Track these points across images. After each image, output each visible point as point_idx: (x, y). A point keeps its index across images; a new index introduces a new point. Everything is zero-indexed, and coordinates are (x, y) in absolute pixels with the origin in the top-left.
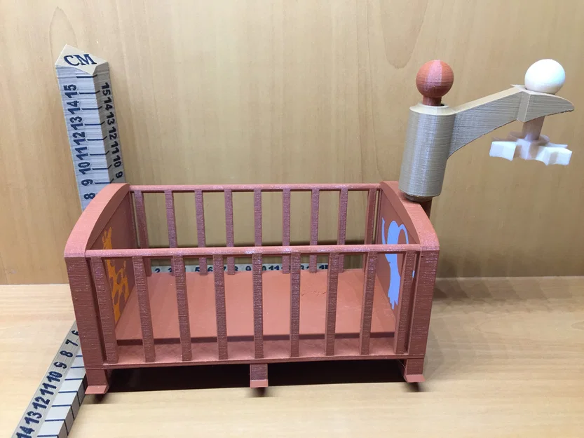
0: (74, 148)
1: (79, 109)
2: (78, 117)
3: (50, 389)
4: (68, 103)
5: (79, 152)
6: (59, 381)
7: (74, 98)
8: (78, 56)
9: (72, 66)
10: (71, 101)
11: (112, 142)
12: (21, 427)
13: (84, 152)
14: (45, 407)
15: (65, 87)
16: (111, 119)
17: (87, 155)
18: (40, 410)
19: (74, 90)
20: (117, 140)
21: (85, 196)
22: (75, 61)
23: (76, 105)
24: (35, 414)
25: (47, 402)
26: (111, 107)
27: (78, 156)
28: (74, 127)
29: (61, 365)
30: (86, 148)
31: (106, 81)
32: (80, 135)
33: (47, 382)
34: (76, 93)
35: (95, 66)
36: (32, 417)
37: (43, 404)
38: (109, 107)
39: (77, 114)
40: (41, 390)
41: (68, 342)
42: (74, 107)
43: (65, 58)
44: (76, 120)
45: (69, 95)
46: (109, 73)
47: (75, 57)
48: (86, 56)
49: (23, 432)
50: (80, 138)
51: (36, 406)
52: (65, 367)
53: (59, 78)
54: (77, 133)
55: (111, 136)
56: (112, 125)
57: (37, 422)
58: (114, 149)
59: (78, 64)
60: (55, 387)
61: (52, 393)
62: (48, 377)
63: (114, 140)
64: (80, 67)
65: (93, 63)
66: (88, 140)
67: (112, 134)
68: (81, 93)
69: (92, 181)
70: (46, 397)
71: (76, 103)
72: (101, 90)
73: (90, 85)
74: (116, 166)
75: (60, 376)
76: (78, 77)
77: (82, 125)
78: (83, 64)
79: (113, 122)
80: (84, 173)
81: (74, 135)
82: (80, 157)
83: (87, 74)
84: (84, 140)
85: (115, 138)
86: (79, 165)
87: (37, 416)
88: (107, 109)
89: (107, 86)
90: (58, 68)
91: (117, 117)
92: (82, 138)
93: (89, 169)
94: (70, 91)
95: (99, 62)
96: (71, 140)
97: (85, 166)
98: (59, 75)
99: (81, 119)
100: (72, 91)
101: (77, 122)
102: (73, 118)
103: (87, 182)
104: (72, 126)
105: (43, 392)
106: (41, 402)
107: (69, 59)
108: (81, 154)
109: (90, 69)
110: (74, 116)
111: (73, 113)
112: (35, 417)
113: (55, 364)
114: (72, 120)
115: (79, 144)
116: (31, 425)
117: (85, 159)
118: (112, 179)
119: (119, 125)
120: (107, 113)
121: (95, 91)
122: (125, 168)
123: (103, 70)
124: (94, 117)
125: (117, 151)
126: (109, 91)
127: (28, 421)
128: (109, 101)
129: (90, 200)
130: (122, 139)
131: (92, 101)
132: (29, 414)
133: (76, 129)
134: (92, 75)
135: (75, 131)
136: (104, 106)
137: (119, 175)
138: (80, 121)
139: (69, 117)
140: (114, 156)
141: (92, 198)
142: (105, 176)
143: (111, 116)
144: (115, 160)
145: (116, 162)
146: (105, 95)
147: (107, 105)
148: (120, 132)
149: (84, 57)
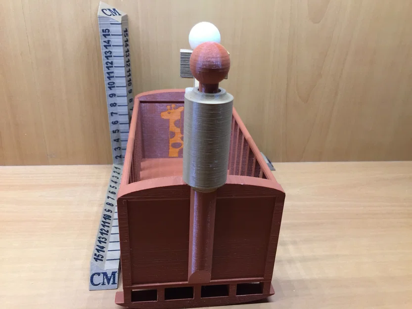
0: (106, 72)
1: (110, 46)
2: (110, 51)
3: (107, 224)
4: (105, 42)
5: (109, 75)
6: (110, 220)
7: (108, 38)
8: (109, 10)
9: (108, 16)
10: (106, 40)
11: (128, 69)
12: (97, 245)
13: (112, 75)
14: (107, 234)
15: (103, 30)
16: (127, 53)
17: (113, 77)
18: (104, 236)
19: (108, 32)
20: (130, 68)
21: (111, 105)
22: (108, 13)
23: (108, 43)
24: (103, 238)
25: (108, 231)
26: (128, 45)
27: (108, 77)
28: (107, 57)
29: (109, 211)
30: (113, 72)
31: (126, 27)
32: (110, 63)
33: (104, 220)
34: (109, 35)
35: (120, 17)
36: (101, 240)
37: (105, 232)
38: (127, 45)
39: (110, 49)
40: (102, 225)
41: (108, 197)
42: (108, 44)
43: (102, 10)
44: (108, 53)
45: (105, 36)
46: (127, 22)
47: (108, 10)
48: (114, 9)
49: (99, 248)
50: (110, 65)
51: (102, 234)
52: (111, 212)
53: (100, 24)
54: (108, 62)
55: (127, 65)
56: (128, 58)
57: (105, 243)
58: (128, 74)
59: (111, 15)
60: (109, 223)
61: (109, 227)
62: (104, 217)
64: (112, 17)
65: (120, 15)
66: (115, 67)
67: (128, 63)
68: (112, 35)
69: (115, 95)
70: (106, 228)
71: (109, 41)
72: (124, 33)
73: (118, 29)
74: (129, 85)
75: (110, 217)
76: (111, 24)
77: (111, 56)
78: (114, 15)
79: (128, 56)
80: (111, 89)
81: (106, 63)
82: (109, 78)
83: (117, 21)
84: (112, 67)
85: (129, 66)
86: (109, 84)
87: (104, 239)
88: (126, 46)
89: (126, 31)
90: (99, 17)
91: (130, 53)
92: (111, 65)
93: (114, 87)
94: (106, 33)
95: (123, 14)
96: (104, 66)
97: (112, 85)
98: (100, 22)
99: (111, 52)
100: (107, 33)
101: (108, 54)
102: (106, 52)
103: (112, 95)
104: (106, 57)
105: (104, 226)
106: (104, 232)
107: (104, 11)
108: (110, 76)
109: (118, 19)
110: (107, 50)
111: (107, 48)
112: (103, 240)
113: (105, 210)
114: (106, 53)
115: (109, 69)
116: (102, 245)
117: (112, 80)
118: (127, 94)
119: (131, 58)
120: (126, 49)
121: (121, 34)
122: (133, 87)
123: (125, 19)
124: (120, 51)
125: (130, 75)
126: (127, 34)
127: (100, 242)
128: (127, 41)
129: (113, 108)
130: (132, 67)
131: (119, 40)
132: (99, 238)
133: (108, 59)
134: (120, 22)
135: (107, 61)
136: (125, 45)
137: (130, 92)
138: (110, 54)
139: (104, 51)
140: (128, 78)
141: (115, 106)
142: (124, 91)
143: (128, 51)
144: (129, 81)
145: (129, 83)
146: (125, 36)
147: (126, 43)
148: (132, 63)
149: (113, 11)
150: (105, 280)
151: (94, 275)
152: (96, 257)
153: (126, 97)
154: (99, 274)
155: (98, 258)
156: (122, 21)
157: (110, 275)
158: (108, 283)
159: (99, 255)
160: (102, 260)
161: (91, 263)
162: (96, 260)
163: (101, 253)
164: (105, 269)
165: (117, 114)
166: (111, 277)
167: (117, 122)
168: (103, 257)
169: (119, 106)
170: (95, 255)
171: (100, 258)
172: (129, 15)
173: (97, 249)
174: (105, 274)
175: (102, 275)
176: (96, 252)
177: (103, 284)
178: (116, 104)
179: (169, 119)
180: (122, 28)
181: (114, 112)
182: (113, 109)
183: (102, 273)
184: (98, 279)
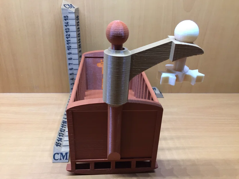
0: (66, 40)
1: (68, 25)
4: (65, 23)
5: (68, 42)
7: (67, 21)
8: (68, 5)
9: (67, 8)
10: (66, 22)
12: (58, 138)
13: (69, 42)
14: (64, 132)
15: (64, 16)
16: (78, 30)
17: (70, 43)
18: (63, 133)
20: (80, 38)
22: (68, 6)
23: (67, 24)
24: (61, 134)
27: (67, 43)
28: (67, 32)
30: (70, 40)
31: (78, 15)
33: (63, 124)
34: (68, 19)
35: (74, 9)
36: (60, 134)
37: (63, 131)
38: (78, 25)
39: (68, 27)
40: (62, 126)
42: (67, 25)
43: (64, 5)
44: (67, 29)
45: (65, 20)
46: (79, 12)
47: (67, 5)
48: (71, 5)
49: (59, 139)
50: (68, 36)
51: (61, 131)
53: (63, 13)
55: (78, 36)
56: (79, 32)
57: (63, 136)
58: (79, 41)
59: (69, 8)
61: (65, 127)
62: (63, 122)
63: (79, 38)
64: (70, 9)
65: (74, 8)
66: (71, 37)
67: (79, 35)
68: (70, 19)
69: (71, 53)
71: (68, 23)
72: (76, 18)
73: (73, 16)
74: (79, 48)
75: (66, 122)
76: (69, 13)
77: (69, 31)
78: (70, 8)
80: (69, 50)
81: (66, 35)
83: (72, 11)
84: (70, 37)
85: (79, 37)
86: (67, 47)
89: (78, 17)
90: (62, 9)
91: (80, 29)
92: (69, 36)
93: (71, 49)
94: (66, 18)
95: (76, 8)
96: (65, 37)
97: (69, 47)
99: (69, 29)
100: (67, 18)
101: (67, 30)
103: (70, 54)
104: (66, 31)
106: (62, 130)
107: (65, 5)
109: (73, 10)
110: (67, 28)
111: (66, 27)
112: (62, 135)
113: (64, 118)
114: (66, 29)
115: (68, 39)
116: (61, 137)
117: (70, 45)
118: (78, 53)
119: (81, 32)
120: (78, 27)
121: (75, 18)
122: (82, 49)
123: (77, 10)
124: (74, 28)
125: (80, 42)
126: (78, 19)
127: (60, 136)
128: (78, 22)
129: (70, 60)
130: (81, 38)
131: (73, 22)
132: (60, 133)
133: (67, 33)
134: (74, 12)
135: (67, 34)
136: (77, 25)
137: (80, 52)
138: (69, 30)
139: (65, 28)
140: (79, 44)
141: (71, 60)
142: (76, 51)
143: (79, 28)
144: (79, 46)
145: (80, 46)
146: (77, 20)
147: (78, 24)
148: (81, 35)
149: (70, 5)
150: (62, 157)
151: (55, 154)
152: (56, 144)
153: (77, 55)
154: (58, 154)
155: (58, 145)
156: (75, 11)
157: (64, 155)
158: (63, 159)
159: (59, 143)
160: (60, 146)
161: (54, 147)
162: (57, 145)
163: (60, 142)
164: (62, 151)
165: (72, 64)
166: (65, 155)
167: (73, 68)
168: (61, 144)
169: (73, 59)
170: (57, 143)
171: (59, 145)
172: (79, 8)
173: (57, 140)
174: (62, 154)
175: (60, 154)
176: (57, 141)
177: (61, 159)
178: (72, 58)
179: (102, 68)
180: (75, 16)
181: (70, 63)
182: (70, 62)
183: (60, 153)
184: (58, 157)
